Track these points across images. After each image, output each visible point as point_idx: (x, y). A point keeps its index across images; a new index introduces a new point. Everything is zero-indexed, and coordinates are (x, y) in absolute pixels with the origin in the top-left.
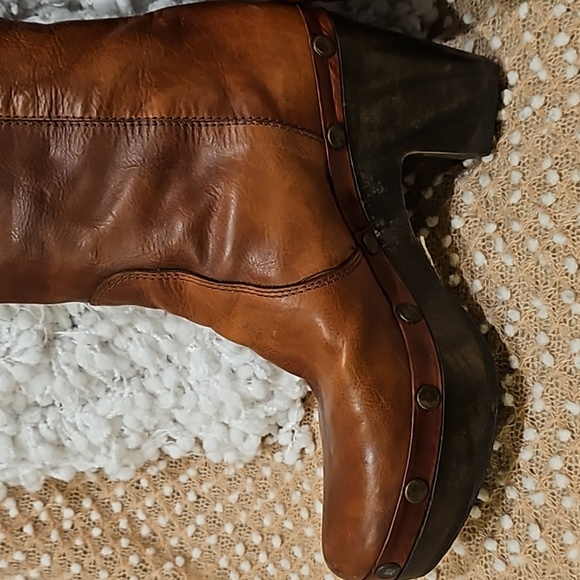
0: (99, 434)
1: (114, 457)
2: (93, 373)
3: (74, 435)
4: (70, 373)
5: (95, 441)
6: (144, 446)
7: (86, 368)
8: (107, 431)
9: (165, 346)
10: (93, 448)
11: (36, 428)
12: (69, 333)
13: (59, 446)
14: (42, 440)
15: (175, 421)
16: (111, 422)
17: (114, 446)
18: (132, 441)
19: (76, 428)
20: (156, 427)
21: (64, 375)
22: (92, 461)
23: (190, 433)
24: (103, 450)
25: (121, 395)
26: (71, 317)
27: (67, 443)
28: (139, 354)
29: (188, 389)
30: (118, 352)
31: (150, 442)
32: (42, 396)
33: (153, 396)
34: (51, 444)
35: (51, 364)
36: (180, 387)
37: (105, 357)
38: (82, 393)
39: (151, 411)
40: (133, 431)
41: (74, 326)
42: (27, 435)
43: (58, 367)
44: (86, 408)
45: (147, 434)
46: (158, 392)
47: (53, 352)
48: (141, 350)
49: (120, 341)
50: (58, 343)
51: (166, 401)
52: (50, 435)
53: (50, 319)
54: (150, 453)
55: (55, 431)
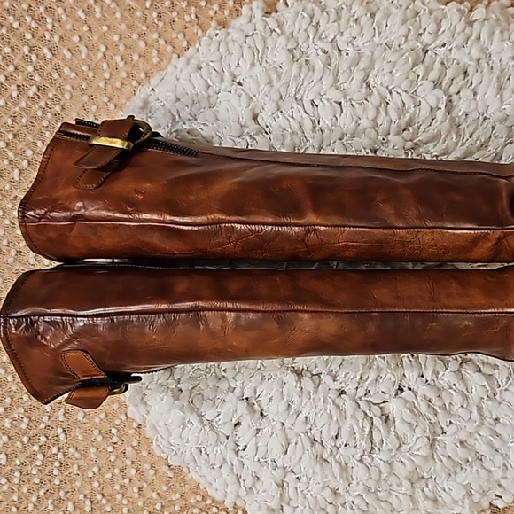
0: (459, 494)
1: (467, 507)
2: (457, 459)
3: (444, 495)
4: (444, 460)
5: (456, 498)
6: (482, 501)
7: (452, 456)
8: (464, 492)
9: (496, 442)
10: (455, 502)
11: (423, 491)
12: (442, 437)
13: (435, 500)
14: (427, 497)
15: (500, 485)
16: (465, 487)
17: (467, 501)
18: (476, 497)
19: (444, 490)
20: (490, 489)
21: (442, 461)
22: (453, 509)
23: (510, 492)
24: (460, 503)
25: (471, 471)
26: (442, 428)
27: (440, 499)
28: (482, 448)
29: (509, 467)
30: (470, 447)
31: (485, 498)
32: (427, 473)
33: (490, 472)
34: (430, 499)
35: (433, 455)
36: (504, 465)
37: (464, 450)
38: (449, 470)
39: (488, 481)
40: (477, 492)
41: (444, 433)
42: (419, 494)
43: (438, 456)
44: (450, 479)
45: (484, 493)
46: (492, 469)
47: (434, 448)
48: (484, 446)
49: (470, 441)
50: (437, 443)
51: (498, 474)
52: (430, 495)
53: (432, 431)
54: (486, 504)
55: (433, 492)
